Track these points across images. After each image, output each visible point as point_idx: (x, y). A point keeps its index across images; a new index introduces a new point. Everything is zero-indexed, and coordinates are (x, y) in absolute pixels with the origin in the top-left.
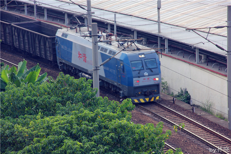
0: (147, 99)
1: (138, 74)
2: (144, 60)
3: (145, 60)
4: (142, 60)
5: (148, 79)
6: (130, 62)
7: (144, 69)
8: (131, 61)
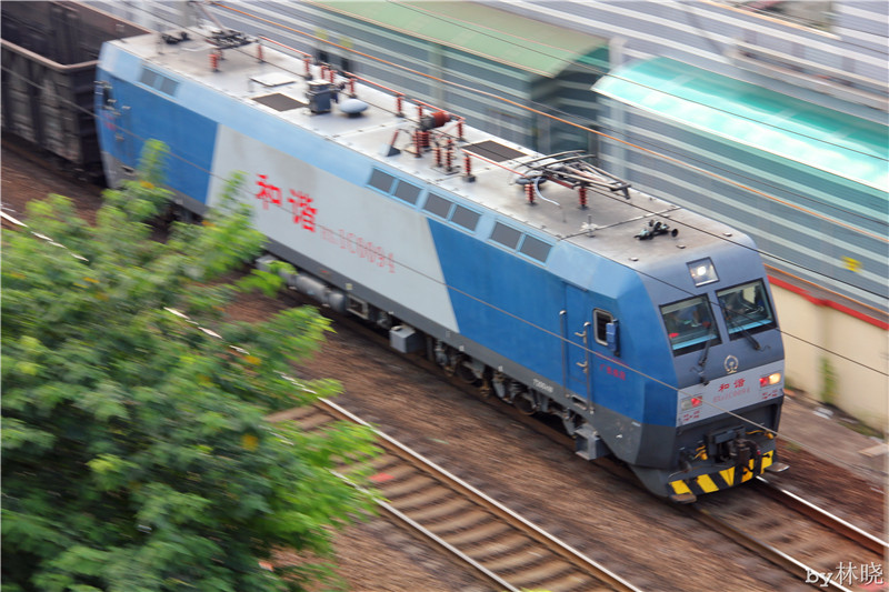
0: (728, 475)
1: (699, 368)
2: (717, 291)
3: (720, 294)
4: (705, 295)
5: (740, 383)
6: (657, 309)
7: (718, 340)
8: (661, 307)
